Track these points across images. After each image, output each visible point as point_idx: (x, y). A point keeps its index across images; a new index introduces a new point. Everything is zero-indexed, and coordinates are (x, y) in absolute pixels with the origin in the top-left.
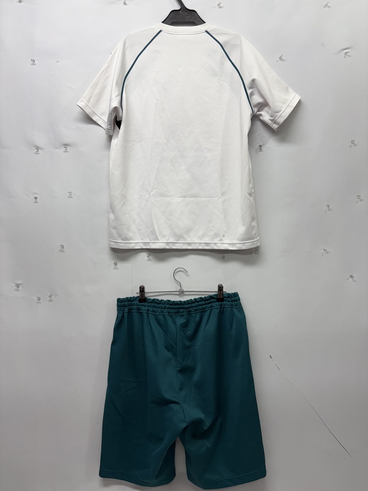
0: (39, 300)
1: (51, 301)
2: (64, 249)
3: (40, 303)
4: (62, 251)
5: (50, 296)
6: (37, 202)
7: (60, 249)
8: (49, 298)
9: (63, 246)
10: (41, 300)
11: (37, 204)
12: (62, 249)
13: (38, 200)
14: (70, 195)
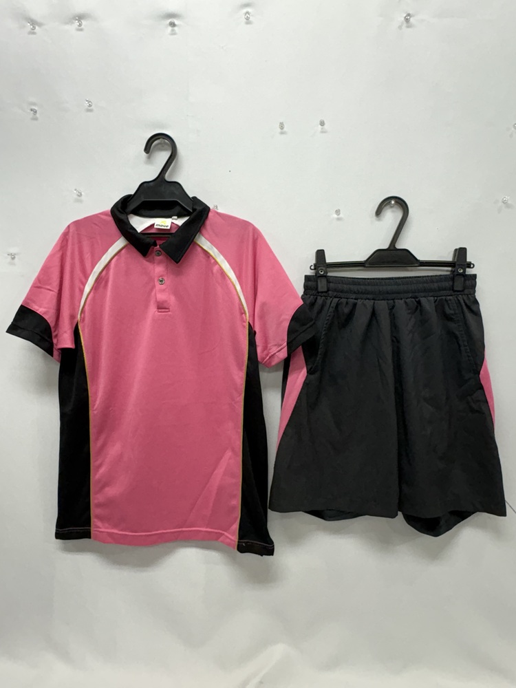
11: (36, 122)
12: (79, 198)
13: (38, 115)
14: (90, 106)
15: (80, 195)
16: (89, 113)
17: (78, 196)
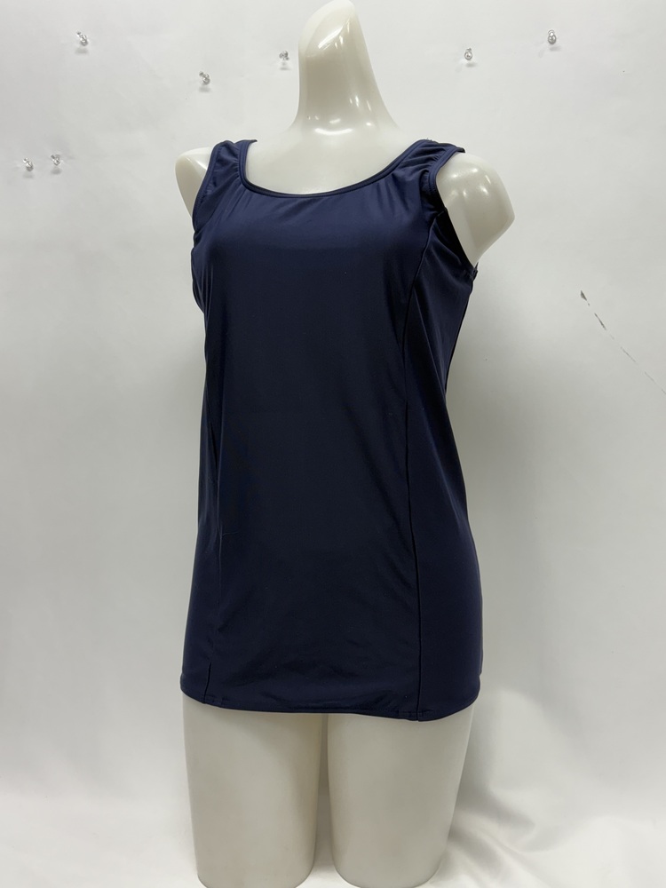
0: (30, 169)
1: (57, 172)
2: (88, 47)
3: (31, 177)
4: (85, 52)
5: (56, 161)
7: (78, 46)
8: (51, 165)
10: (34, 171)
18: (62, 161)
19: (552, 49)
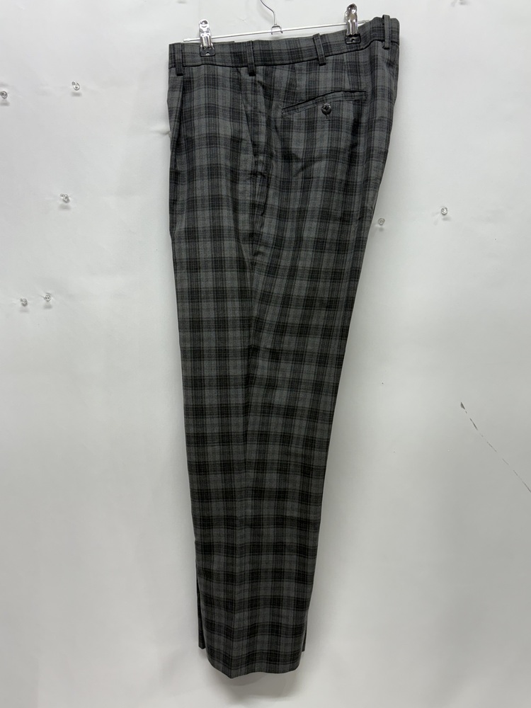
0: (25, 304)
1: (48, 307)
2: (70, 204)
3: (26, 311)
4: (66, 208)
5: (47, 298)
6: (6, 104)
7: (61, 202)
8: (44, 301)
9: (67, 198)
10: (28, 306)
11: (5, 107)
12: (66, 204)
13: (8, 99)
14: (76, 88)
15: (67, 200)
16: (76, 98)
17: (64, 201)
18: (52, 298)
19: (444, 219)
